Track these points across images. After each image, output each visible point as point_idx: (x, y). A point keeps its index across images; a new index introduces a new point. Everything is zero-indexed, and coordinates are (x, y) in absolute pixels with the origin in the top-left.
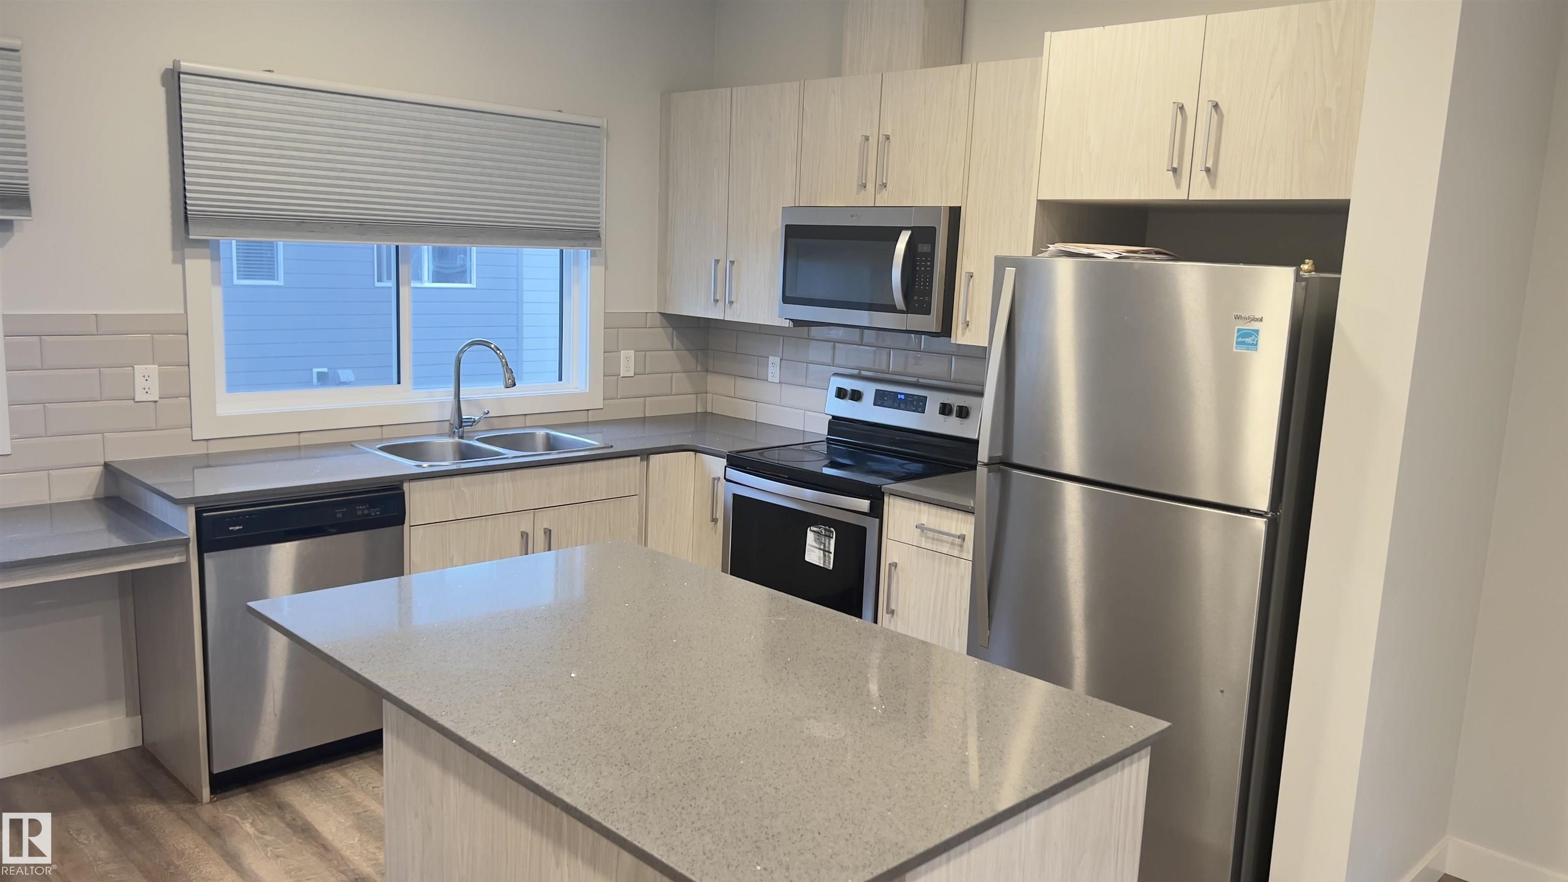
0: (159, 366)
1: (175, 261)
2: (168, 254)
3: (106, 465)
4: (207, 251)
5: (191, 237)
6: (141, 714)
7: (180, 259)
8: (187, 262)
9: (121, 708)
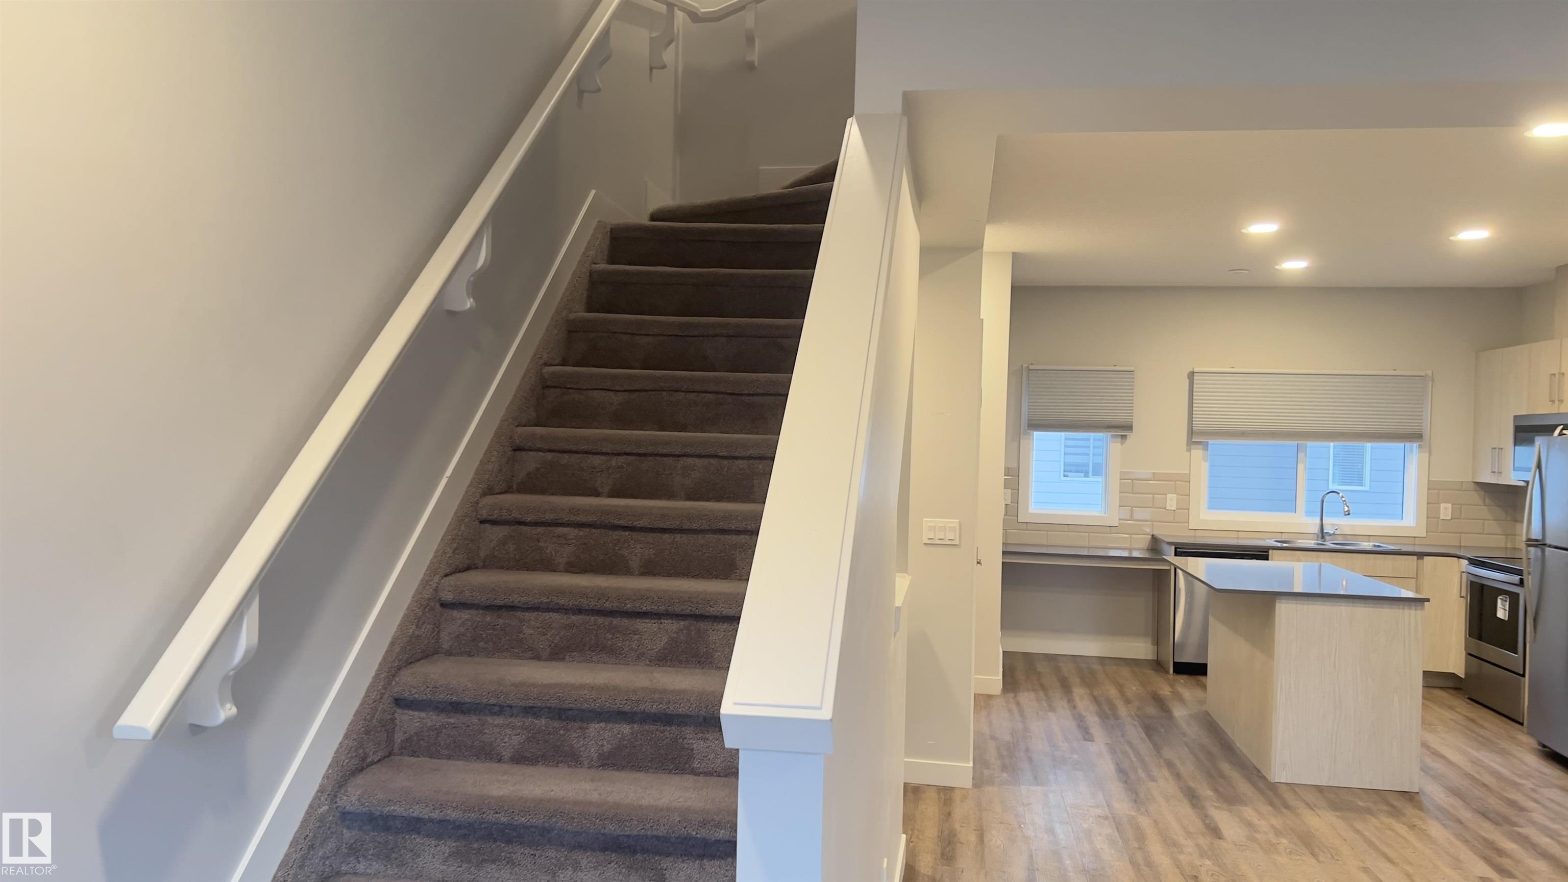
0: (1177, 495)
1: (1187, 451)
2: (1185, 447)
3: (1153, 535)
4: (1200, 446)
5: (1193, 440)
6: (1157, 645)
7: (1189, 450)
8: (1192, 451)
9: (1150, 640)
